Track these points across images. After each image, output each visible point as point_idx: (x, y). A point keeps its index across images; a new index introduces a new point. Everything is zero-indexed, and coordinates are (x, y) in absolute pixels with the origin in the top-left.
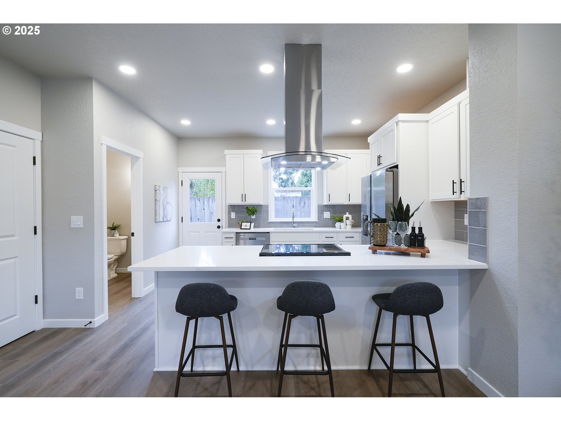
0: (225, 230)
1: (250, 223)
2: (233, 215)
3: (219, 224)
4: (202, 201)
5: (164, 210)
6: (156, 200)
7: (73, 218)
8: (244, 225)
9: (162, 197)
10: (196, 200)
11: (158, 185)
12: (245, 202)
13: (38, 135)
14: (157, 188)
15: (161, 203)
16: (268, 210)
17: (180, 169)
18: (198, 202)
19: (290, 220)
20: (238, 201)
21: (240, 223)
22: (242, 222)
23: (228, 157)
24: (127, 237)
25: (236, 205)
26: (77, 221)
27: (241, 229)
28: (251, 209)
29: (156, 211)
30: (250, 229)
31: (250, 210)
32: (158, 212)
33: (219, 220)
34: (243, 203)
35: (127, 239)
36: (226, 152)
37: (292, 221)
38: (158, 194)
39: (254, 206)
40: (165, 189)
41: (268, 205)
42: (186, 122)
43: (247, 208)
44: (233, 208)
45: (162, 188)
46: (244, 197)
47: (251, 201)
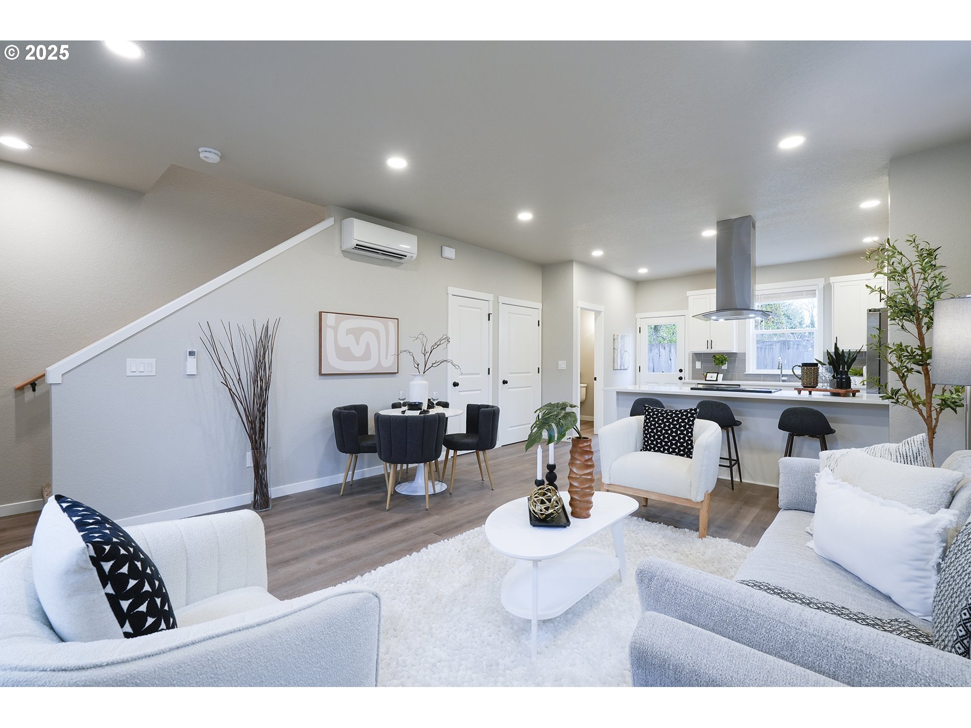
0: (687, 380)
1: (716, 374)
2: (698, 365)
3: (681, 375)
4: (667, 349)
5: (622, 358)
6: (614, 348)
7: (560, 362)
8: (709, 376)
9: (620, 346)
10: (660, 347)
11: (616, 334)
12: (712, 350)
13: (540, 305)
14: (616, 337)
15: (619, 352)
16: (745, 359)
17: (638, 315)
18: (662, 350)
19: (778, 372)
20: (703, 349)
21: (705, 374)
22: (707, 373)
23: (690, 299)
24: (586, 385)
25: (701, 353)
26: (562, 365)
27: (706, 380)
28: (718, 357)
29: (614, 359)
30: (716, 380)
31: (718, 359)
32: (616, 360)
33: (681, 371)
34: (709, 351)
35: (586, 387)
36: (689, 293)
37: (780, 373)
38: (616, 343)
39: (722, 354)
40: (623, 337)
41: (745, 353)
42: (643, 271)
43: (714, 356)
44: (698, 356)
45: (620, 336)
46: (710, 344)
47: (718, 348)
